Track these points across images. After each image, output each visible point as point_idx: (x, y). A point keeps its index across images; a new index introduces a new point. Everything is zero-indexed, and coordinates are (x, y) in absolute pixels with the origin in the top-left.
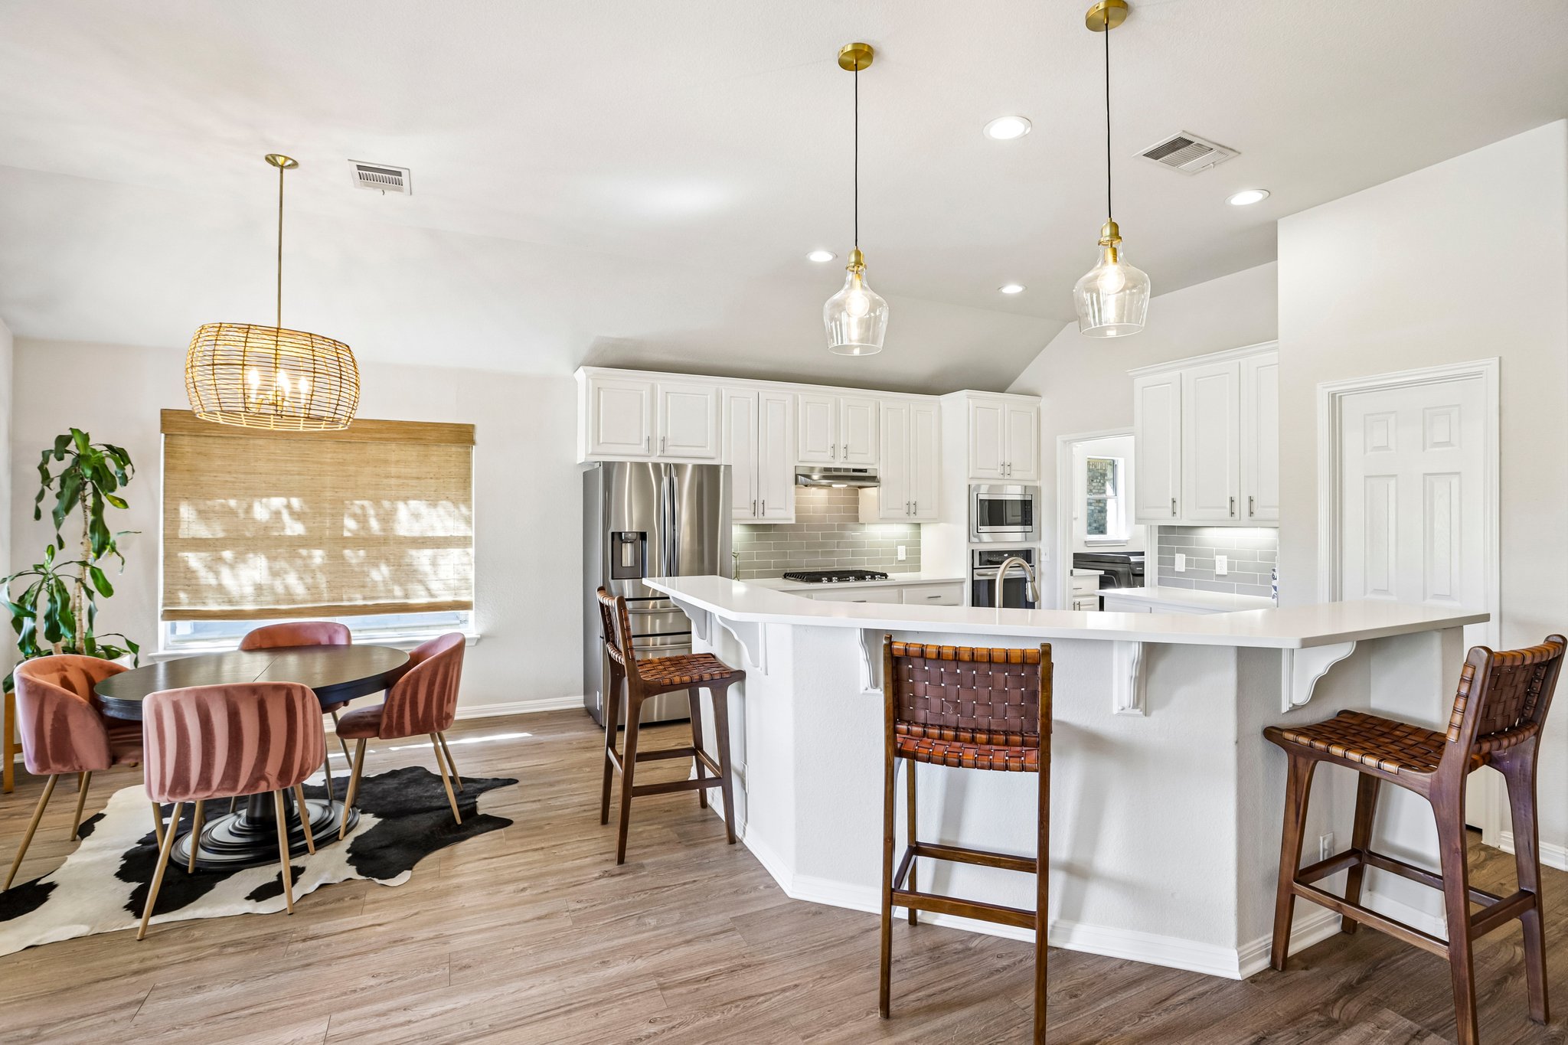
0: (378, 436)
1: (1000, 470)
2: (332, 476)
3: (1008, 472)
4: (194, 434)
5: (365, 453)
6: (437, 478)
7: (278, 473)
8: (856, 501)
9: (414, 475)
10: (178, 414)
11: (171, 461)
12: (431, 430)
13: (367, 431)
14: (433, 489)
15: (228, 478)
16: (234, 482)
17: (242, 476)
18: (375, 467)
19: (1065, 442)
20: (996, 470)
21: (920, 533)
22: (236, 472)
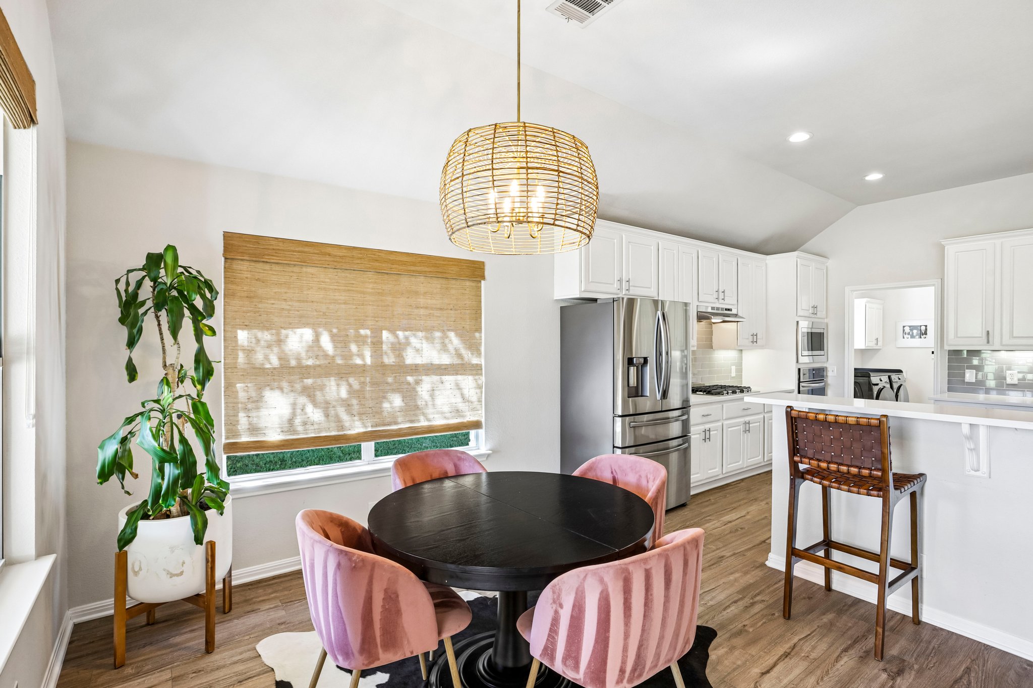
0: (413, 268)
1: (811, 311)
2: (373, 305)
3: (815, 312)
4: (254, 259)
5: (399, 284)
6: (456, 310)
7: (328, 301)
8: (711, 333)
9: (438, 306)
10: (240, 237)
11: (230, 286)
12: (453, 265)
13: (404, 263)
14: (453, 319)
15: (284, 305)
16: (289, 310)
17: (297, 304)
18: (408, 297)
19: (851, 291)
20: (809, 310)
21: (742, 356)
22: (291, 300)
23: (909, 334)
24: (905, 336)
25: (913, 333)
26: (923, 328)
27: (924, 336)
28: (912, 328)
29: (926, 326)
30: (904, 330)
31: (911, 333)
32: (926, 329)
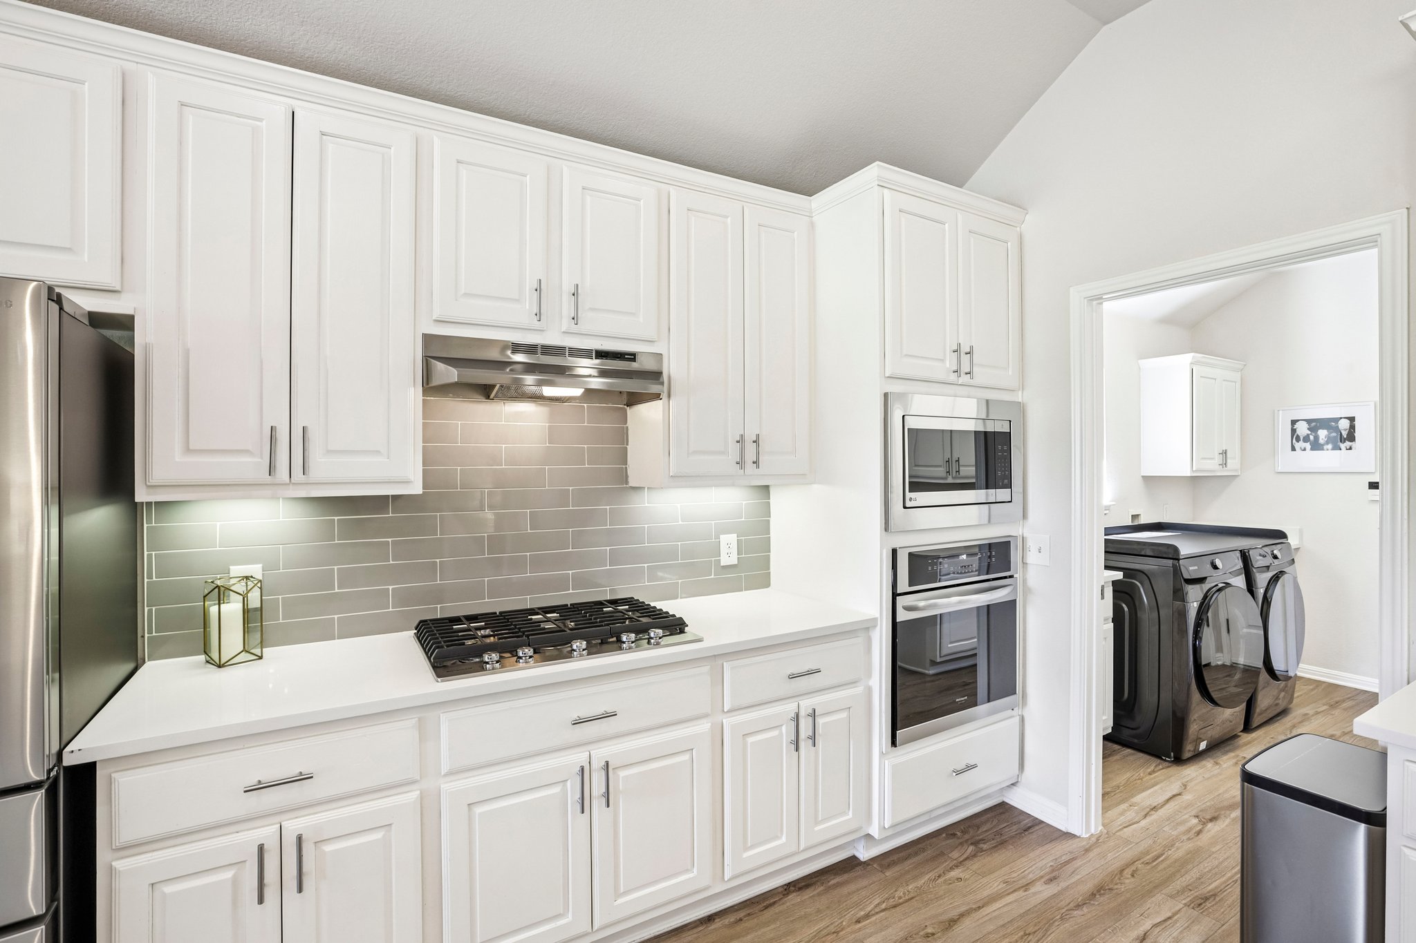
1: (950, 362)
3: (966, 367)
8: (622, 436)
19: (1091, 299)
20: (942, 361)
21: (769, 503)
23: (1306, 439)
24: (1297, 445)
25: (1317, 438)
26: (1344, 425)
27: (1348, 444)
28: (1315, 425)
29: (1352, 419)
30: (1294, 431)
31: (1312, 438)
32: (1352, 427)
